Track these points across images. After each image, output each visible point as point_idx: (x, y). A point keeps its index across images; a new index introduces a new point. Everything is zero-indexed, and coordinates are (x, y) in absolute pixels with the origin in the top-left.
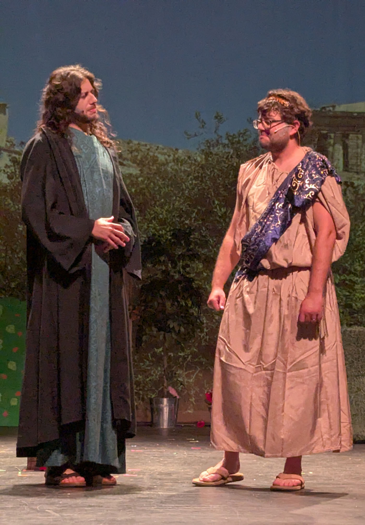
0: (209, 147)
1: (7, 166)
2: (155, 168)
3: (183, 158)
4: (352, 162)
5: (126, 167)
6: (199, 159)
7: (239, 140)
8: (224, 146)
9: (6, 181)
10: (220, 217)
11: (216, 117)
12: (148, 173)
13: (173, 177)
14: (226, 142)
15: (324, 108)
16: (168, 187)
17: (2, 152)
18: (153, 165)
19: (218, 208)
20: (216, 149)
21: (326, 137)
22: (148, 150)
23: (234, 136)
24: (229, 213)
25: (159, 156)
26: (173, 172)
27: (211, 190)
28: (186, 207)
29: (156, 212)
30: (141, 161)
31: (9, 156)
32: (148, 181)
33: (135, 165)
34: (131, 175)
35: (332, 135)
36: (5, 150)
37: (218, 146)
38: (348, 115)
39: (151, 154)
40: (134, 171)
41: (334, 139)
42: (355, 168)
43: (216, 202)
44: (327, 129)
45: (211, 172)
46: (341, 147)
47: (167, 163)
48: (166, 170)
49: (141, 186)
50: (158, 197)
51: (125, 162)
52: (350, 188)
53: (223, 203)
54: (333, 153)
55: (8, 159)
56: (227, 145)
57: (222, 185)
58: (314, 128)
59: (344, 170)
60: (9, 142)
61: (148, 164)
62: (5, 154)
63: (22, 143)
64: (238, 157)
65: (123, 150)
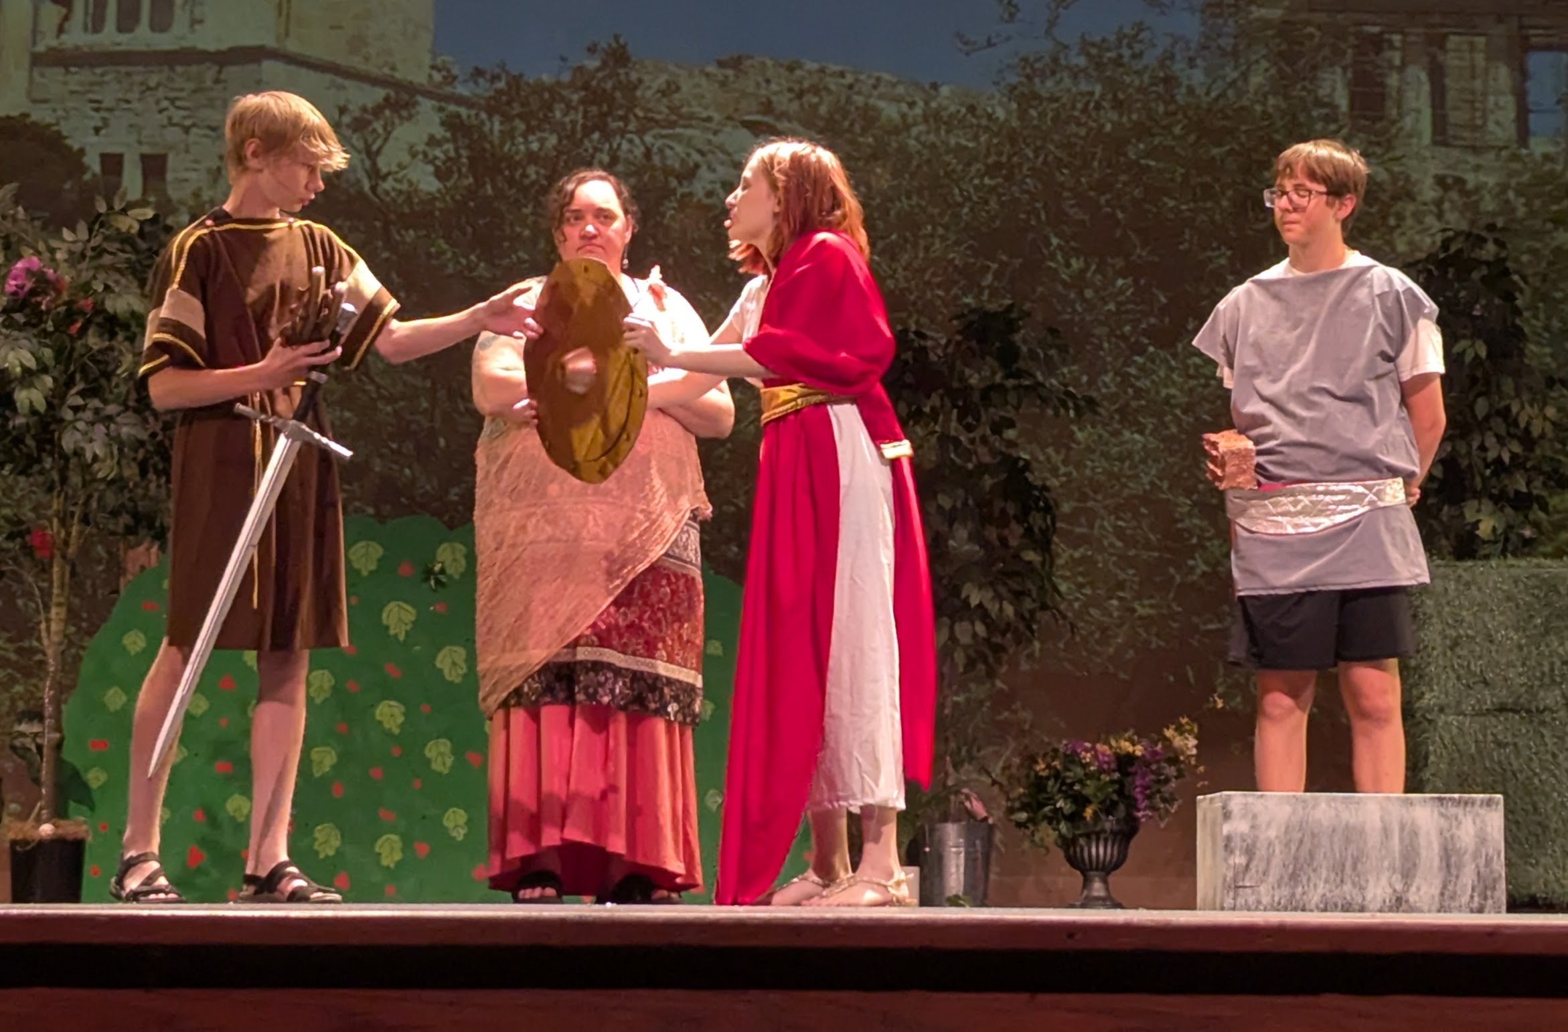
0: (1029, 77)
1: (432, 141)
2: (870, 140)
3: (953, 109)
4: (1454, 117)
6: (1000, 114)
7: (1121, 56)
8: (1075, 74)
9: (429, 184)
10: (1068, 286)
13: (925, 168)
14: (1082, 61)
16: (909, 198)
17: (419, 98)
18: (864, 131)
19: (1059, 257)
20: (1049, 83)
21: (1378, 43)
22: (851, 87)
23: (1103, 45)
24: (1095, 272)
25: (882, 104)
26: (925, 152)
27: (1038, 205)
28: (963, 257)
30: (830, 120)
31: (441, 109)
35: (1396, 38)
36: (428, 94)
37: (1058, 76)
39: (859, 100)
41: (1402, 49)
42: (1466, 134)
43: (1055, 241)
44: (1382, 20)
45: (1036, 151)
46: (1423, 76)
47: (908, 128)
48: (903, 149)
51: (782, 126)
52: (1454, 195)
53: (1073, 244)
54: (1400, 91)
55: (436, 118)
56: (1084, 70)
57: (1071, 190)
58: (1340, 17)
59: (1435, 143)
60: (439, 70)
61: (850, 130)
62: (426, 105)
63: (478, 72)
64: (1118, 105)
65: (774, 87)
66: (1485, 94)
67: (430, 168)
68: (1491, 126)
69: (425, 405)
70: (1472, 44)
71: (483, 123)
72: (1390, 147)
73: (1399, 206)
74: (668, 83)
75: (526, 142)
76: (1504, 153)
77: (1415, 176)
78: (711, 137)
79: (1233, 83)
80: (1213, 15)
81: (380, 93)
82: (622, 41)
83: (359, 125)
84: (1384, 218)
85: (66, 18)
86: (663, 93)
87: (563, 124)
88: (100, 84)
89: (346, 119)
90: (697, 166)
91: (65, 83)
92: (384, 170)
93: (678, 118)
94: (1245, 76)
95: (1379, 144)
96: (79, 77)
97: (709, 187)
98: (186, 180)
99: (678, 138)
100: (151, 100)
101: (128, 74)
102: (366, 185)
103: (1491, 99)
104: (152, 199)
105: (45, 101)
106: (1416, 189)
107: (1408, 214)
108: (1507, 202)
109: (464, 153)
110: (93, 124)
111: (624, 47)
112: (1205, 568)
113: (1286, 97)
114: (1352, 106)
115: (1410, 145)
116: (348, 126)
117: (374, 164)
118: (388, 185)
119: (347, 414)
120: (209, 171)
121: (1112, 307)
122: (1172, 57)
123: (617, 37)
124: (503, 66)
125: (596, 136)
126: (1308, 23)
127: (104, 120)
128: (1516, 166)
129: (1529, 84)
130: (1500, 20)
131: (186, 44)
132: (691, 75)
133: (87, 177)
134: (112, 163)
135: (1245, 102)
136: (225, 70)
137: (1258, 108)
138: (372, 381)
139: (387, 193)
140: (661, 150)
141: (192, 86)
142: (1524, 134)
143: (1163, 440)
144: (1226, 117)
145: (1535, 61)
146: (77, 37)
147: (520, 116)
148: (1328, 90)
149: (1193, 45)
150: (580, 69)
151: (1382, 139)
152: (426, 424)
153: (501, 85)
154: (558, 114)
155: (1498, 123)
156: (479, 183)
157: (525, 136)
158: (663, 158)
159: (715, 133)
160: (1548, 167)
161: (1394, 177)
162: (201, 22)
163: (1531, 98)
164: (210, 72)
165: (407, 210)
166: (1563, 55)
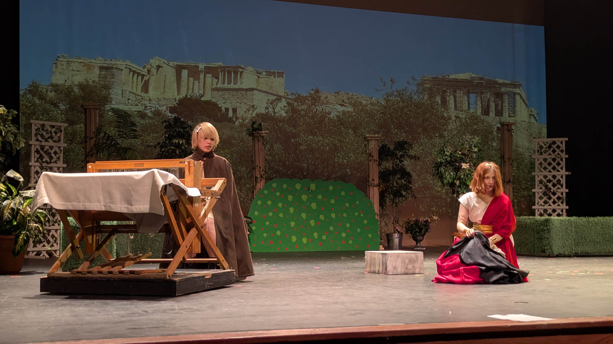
0: (388, 97)
1: (285, 106)
2: (361, 108)
3: (375, 102)
4: (458, 105)
5: (346, 107)
6: (383, 103)
7: (403, 93)
8: (396, 96)
9: (284, 114)
10: (394, 135)
11: (391, 81)
12: (357, 111)
13: (370, 113)
14: (397, 94)
15: (444, 76)
16: (368, 118)
17: (282, 98)
18: (360, 106)
19: (393, 129)
20: (391, 98)
21: (445, 92)
22: (357, 98)
23: (400, 91)
24: (399, 132)
25: (363, 101)
26: (370, 110)
27: (389, 120)
28: (377, 129)
29: (362, 132)
30: (354, 104)
31: (286, 101)
32: (358, 114)
33: (351, 106)
34: (349, 111)
35: (448, 91)
36: (284, 98)
37: (393, 96)
38: (456, 80)
39: (359, 100)
40: (350, 109)
41: (449, 93)
42: (460, 108)
43: (392, 126)
44: (446, 87)
45: (389, 110)
46: (453, 98)
47: (367, 105)
48: (366, 109)
49: (354, 118)
50: (363, 123)
51: (346, 105)
52: (458, 119)
53: (395, 127)
54: (449, 100)
55: (285, 102)
56: (397, 95)
57: (395, 117)
58: (439, 86)
59: (455, 110)
60: (286, 93)
61: (357, 106)
62: (283, 100)
63: (293, 94)
64: (403, 102)
65: (344, 98)
66: (463, 101)
67: (284, 112)
68: (464, 107)
69: (284, 156)
70: (461, 92)
71: (293, 103)
72: (447, 110)
73: (449, 121)
74: (326, 97)
75: (301, 107)
76: (466, 112)
77: (452, 115)
78: (333, 106)
79: (422, 98)
80: (418, 86)
81: (275, 97)
82: (318, 88)
83: (272, 103)
84: (447, 123)
85: (218, 81)
86: (325, 98)
87: (307, 103)
88: (224, 94)
89: (269, 102)
90: (331, 112)
91: (218, 94)
92: (276, 112)
93: (328, 103)
94: (424, 97)
95: (445, 110)
96: (221, 93)
97: (333, 116)
98: (240, 113)
99: (328, 107)
100: (234, 98)
101: (230, 93)
102: (273, 115)
103: (464, 102)
104: (234, 116)
105: (214, 97)
106: (452, 118)
107: (450, 122)
108: (466, 120)
109: (290, 109)
110: (223, 102)
111: (318, 89)
112: (418, 186)
113: (431, 101)
114: (441, 103)
115: (451, 110)
116: (269, 103)
117: (274, 110)
118: (277, 114)
119: (270, 157)
120: (244, 111)
121: (402, 138)
122: (412, 94)
123: (317, 88)
124: (297, 93)
125: (313, 106)
126: (434, 88)
127: (225, 101)
128: (468, 114)
129: (470, 100)
130: (465, 87)
131: (240, 87)
132: (330, 95)
133: (222, 112)
134: (227, 110)
135: (424, 102)
136: (247, 92)
137: (426, 103)
138: (275, 151)
139: (277, 116)
140: (325, 109)
141: (241, 95)
142: (469, 108)
143: (411, 163)
144: (420, 104)
145: (471, 95)
146: (220, 85)
147: (300, 102)
148: (437, 100)
149: (415, 91)
150: (311, 93)
151: (446, 109)
152: (284, 159)
153: (297, 96)
154: (307, 102)
155: (465, 106)
156: (293, 114)
157: (301, 106)
158: (325, 110)
159: (334, 106)
160: (473, 114)
161: (448, 116)
162: (243, 83)
163: (470, 102)
164: (244, 92)
165: (280, 119)
166: (475, 94)
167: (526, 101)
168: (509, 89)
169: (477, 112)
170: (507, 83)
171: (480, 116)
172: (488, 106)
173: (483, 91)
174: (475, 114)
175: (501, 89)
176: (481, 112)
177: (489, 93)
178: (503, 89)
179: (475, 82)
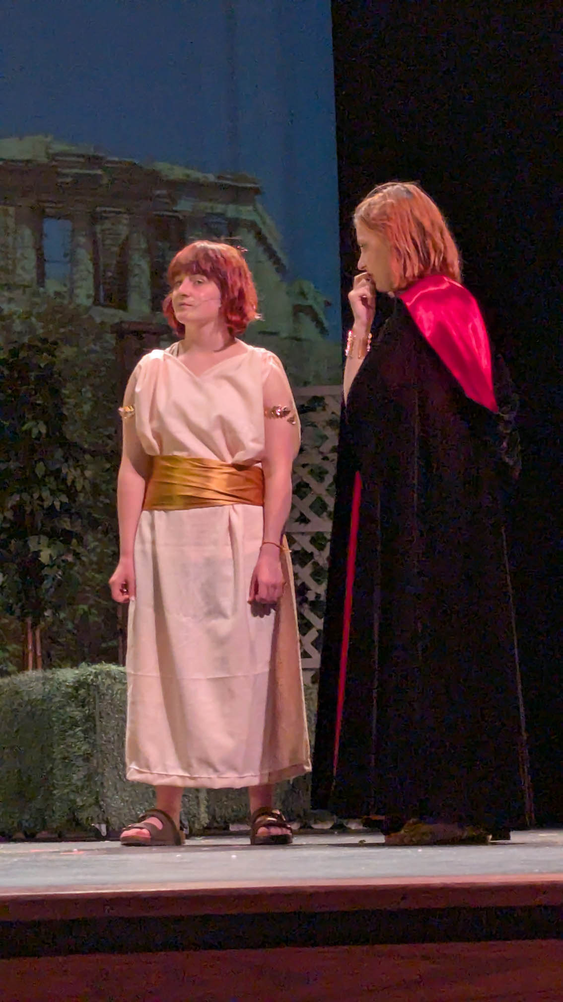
66: (15, 248)
68: (19, 271)
70: (5, 211)
76: (27, 290)
103: (19, 251)
108: (31, 325)
128: (38, 300)
129: (46, 242)
130: (26, 194)
142: (41, 277)
145: (49, 225)
155: (23, 268)
160: (58, 301)
163: (46, 251)
166: (68, 224)
167: (280, 254)
168: (209, 204)
169: (77, 291)
170: (202, 180)
171: (88, 309)
172: (123, 271)
173: (98, 209)
174: (66, 302)
175: (174, 202)
176: (92, 292)
177: (125, 219)
178: (185, 206)
179: (66, 175)
